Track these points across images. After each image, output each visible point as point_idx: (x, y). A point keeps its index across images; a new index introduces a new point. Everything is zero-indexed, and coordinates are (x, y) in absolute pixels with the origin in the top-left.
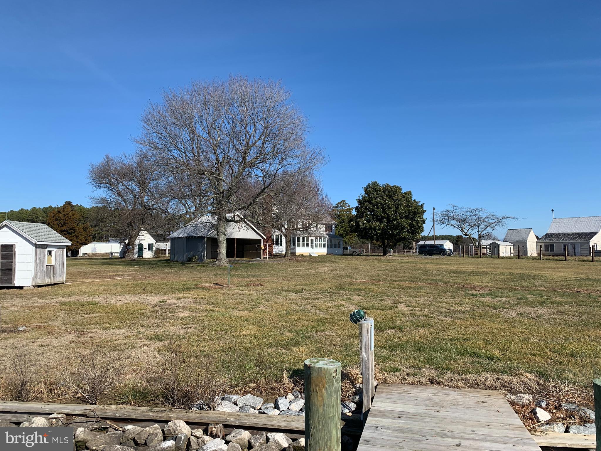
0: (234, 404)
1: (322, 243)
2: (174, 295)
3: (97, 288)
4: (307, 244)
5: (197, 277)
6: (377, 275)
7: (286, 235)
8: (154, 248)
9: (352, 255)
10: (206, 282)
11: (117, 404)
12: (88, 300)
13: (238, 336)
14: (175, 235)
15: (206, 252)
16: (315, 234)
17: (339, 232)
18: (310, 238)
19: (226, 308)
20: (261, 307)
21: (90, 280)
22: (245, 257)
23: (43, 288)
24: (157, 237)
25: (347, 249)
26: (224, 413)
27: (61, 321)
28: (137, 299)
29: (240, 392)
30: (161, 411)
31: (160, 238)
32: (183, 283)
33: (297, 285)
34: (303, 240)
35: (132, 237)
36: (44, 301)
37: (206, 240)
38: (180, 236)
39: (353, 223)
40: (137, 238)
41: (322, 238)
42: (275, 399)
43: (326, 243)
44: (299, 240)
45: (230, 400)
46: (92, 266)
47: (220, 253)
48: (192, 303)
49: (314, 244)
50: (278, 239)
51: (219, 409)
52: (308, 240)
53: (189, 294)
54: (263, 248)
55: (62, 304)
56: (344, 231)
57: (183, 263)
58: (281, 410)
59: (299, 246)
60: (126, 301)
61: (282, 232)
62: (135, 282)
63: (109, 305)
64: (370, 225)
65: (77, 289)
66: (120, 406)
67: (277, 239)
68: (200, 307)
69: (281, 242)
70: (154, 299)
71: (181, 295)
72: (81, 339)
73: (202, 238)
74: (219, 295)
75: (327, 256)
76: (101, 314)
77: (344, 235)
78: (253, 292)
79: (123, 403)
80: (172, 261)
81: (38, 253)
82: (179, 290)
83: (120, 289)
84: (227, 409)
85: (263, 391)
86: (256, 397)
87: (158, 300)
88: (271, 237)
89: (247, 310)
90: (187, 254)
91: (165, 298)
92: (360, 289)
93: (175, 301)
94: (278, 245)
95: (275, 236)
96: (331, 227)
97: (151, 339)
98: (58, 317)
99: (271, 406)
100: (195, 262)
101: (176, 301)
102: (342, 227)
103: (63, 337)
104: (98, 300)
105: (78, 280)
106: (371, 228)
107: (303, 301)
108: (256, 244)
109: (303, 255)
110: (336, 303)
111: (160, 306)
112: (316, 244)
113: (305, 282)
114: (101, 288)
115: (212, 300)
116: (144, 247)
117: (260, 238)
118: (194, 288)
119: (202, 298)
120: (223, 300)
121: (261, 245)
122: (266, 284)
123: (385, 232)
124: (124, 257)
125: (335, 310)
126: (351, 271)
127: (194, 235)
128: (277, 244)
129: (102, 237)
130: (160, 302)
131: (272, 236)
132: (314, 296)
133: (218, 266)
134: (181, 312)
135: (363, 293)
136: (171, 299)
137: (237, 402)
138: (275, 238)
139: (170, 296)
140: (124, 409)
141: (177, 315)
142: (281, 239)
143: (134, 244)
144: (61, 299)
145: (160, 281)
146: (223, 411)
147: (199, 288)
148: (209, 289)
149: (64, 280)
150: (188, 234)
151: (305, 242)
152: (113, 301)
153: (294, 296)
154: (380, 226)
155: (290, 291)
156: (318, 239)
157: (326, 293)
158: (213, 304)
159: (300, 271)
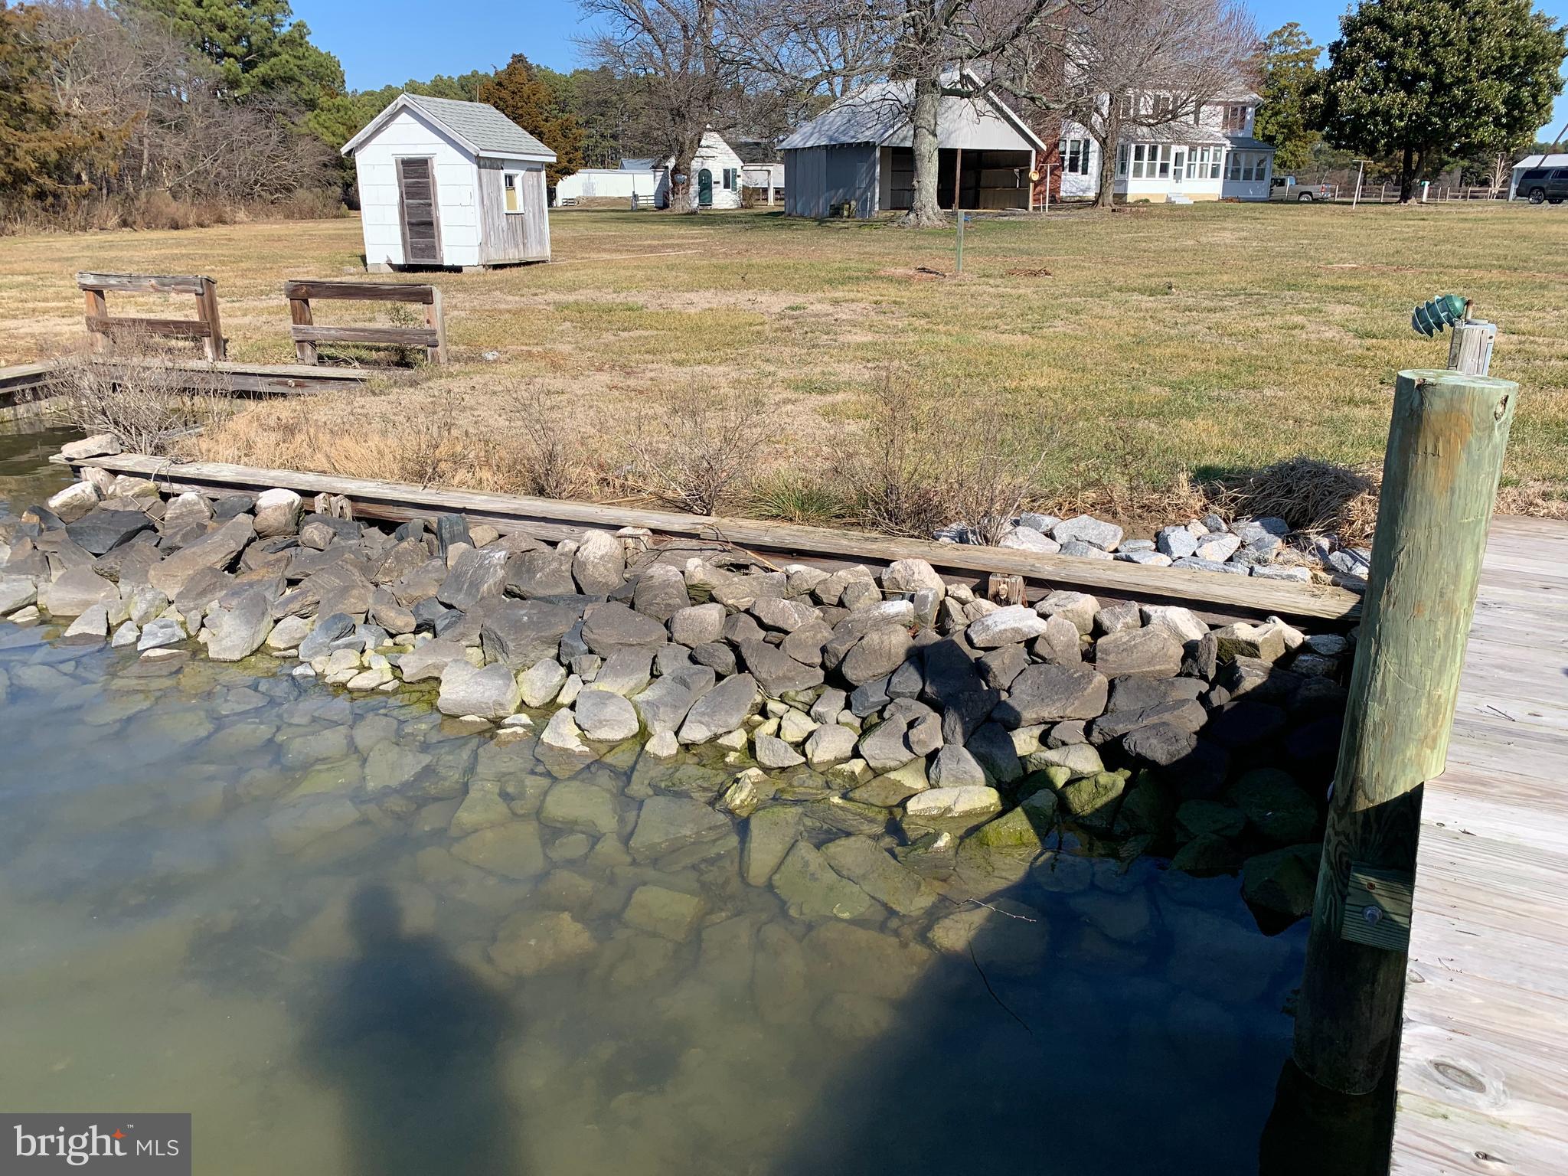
0: (1046, 535)
1: (1211, 162)
2: (820, 294)
3: (628, 273)
4: (1164, 169)
5: (865, 253)
6: (1391, 252)
7: (1104, 140)
8: (740, 182)
9: (1298, 202)
10: (896, 264)
11: (761, 517)
12: (618, 301)
13: (1017, 390)
14: (795, 140)
15: (877, 190)
16: (1192, 136)
17: (1265, 128)
18: (1175, 149)
19: (965, 326)
20: (1060, 326)
21: (606, 256)
22: (981, 204)
23: (507, 271)
24: (746, 150)
25: (1282, 183)
26: (1024, 554)
27: (570, 342)
28: (732, 300)
29: (1060, 509)
30: (867, 539)
31: (754, 152)
32: (837, 265)
33: (1151, 276)
34: (1153, 156)
35: (684, 150)
36: (517, 298)
37: (878, 154)
38: (809, 145)
39: (1318, 98)
40: (697, 154)
41: (1212, 148)
42: (1154, 532)
43: (1223, 163)
44: (1139, 155)
45: (1036, 526)
46: (599, 225)
47: (920, 190)
48: (873, 313)
49: (1185, 168)
50: (1078, 153)
51: (1009, 543)
52: (1166, 155)
53: (858, 291)
54: (1035, 177)
55: (560, 307)
56: (1282, 126)
57: (821, 221)
58: (1176, 555)
59: (1138, 172)
60: (707, 306)
61: (1092, 130)
62: (714, 261)
63: (670, 312)
64: (1372, 102)
65: (583, 275)
66: (768, 523)
67: (1075, 153)
68: (895, 322)
69: (1086, 160)
70: (775, 302)
71: (839, 294)
72: (632, 382)
73: (869, 147)
74: (939, 296)
75: (1219, 205)
76: (655, 332)
77: (1280, 138)
78: (1026, 289)
79: (775, 517)
80: (790, 215)
81: (484, 180)
82: (830, 282)
83: (684, 277)
84: (1030, 545)
85: (1119, 509)
86: (1103, 523)
87: (785, 305)
88: (1057, 145)
89: (1023, 333)
90: (827, 194)
91: (799, 300)
92: (1343, 288)
93: (827, 308)
94: (1077, 171)
95: (1069, 144)
96: (1244, 109)
97: (796, 389)
98: (562, 333)
99: (1145, 545)
100: (848, 217)
101: (831, 309)
102: (1276, 114)
103: (589, 376)
104: (641, 300)
105: (579, 256)
106: (1374, 113)
107: (1176, 314)
108: (1016, 166)
109: (1147, 201)
110: (1278, 321)
111: (792, 318)
112: (1189, 166)
113: (1171, 269)
114: (640, 274)
115: (925, 308)
116: (714, 179)
117: (1027, 147)
118: (867, 278)
119: (895, 302)
120: (952, 308)
121: (1029, 170)
122: (1058, 272)
123: (1420, 125)
124: (666, 206)
125: (1277, 338)
126: (1305, 242)
127: (847, 140)
128: (1073, 168)
129: (603, 156)
130: (792, 308)
131: (1062, 144)
132: (1207, 303)
133: (914, 227)
134: (850, 331)
135: (1357, 296)
136: (816, 304)
137: (1055, 532)
138: (1068, 151)
139: (812, 297)
140: (778, 529)
141: (841, 338)
142: (1086, 153)
143: (689, 169)
144: (552, 296)
145: (778, 260)
146: (1021, 548)
147: (881, 278)
148: (907, 280)
149: (548, 253)
150: (831, 139)
151: (1159, 162)
152: (677, 302)
153: (1147, 301)
154: (1404, 105)
155: (1134, 290)
156: (1199, 150)
157: (1242, 297)
158: (926, 316)
159: (1150, 240)
